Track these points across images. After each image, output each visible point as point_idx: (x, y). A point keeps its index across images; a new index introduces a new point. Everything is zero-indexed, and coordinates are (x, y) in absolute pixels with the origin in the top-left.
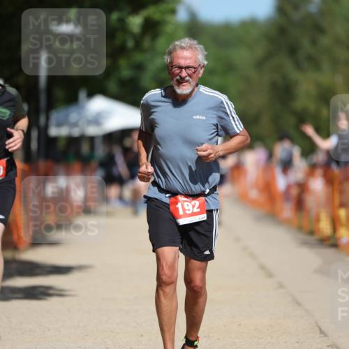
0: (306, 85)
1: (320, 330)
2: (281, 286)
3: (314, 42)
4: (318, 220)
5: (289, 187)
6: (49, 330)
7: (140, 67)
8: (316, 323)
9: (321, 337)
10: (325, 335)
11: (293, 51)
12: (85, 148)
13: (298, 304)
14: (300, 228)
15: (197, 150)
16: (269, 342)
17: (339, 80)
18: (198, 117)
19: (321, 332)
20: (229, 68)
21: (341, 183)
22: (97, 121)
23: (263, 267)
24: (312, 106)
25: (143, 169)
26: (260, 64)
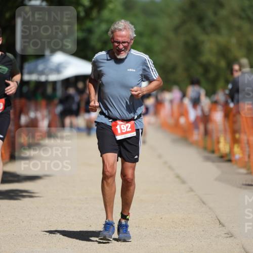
0: (210, 45)
1: (220, 222)
2: (191, 190)
3: (215, 14)
4: (218, 142)
5: (197, 118)
6: (23, 222)
7: (90, 31)
8: (217, 217)
9: (220, 227)
10: (223, 226)
11: (200, 19)
12: (49, 90)
13: (204, 203)
14: (205, 148)
15: (131, 91)
16: (183, 231)
17: (234, 41)
18: (131, 70)
19: (220, 223)
20: (154, 31)
21: (234, 116)
22: (58, 70)
23: (178, 177)
24: (213, 60)
25: (92, 104)
26: (176, 29)
